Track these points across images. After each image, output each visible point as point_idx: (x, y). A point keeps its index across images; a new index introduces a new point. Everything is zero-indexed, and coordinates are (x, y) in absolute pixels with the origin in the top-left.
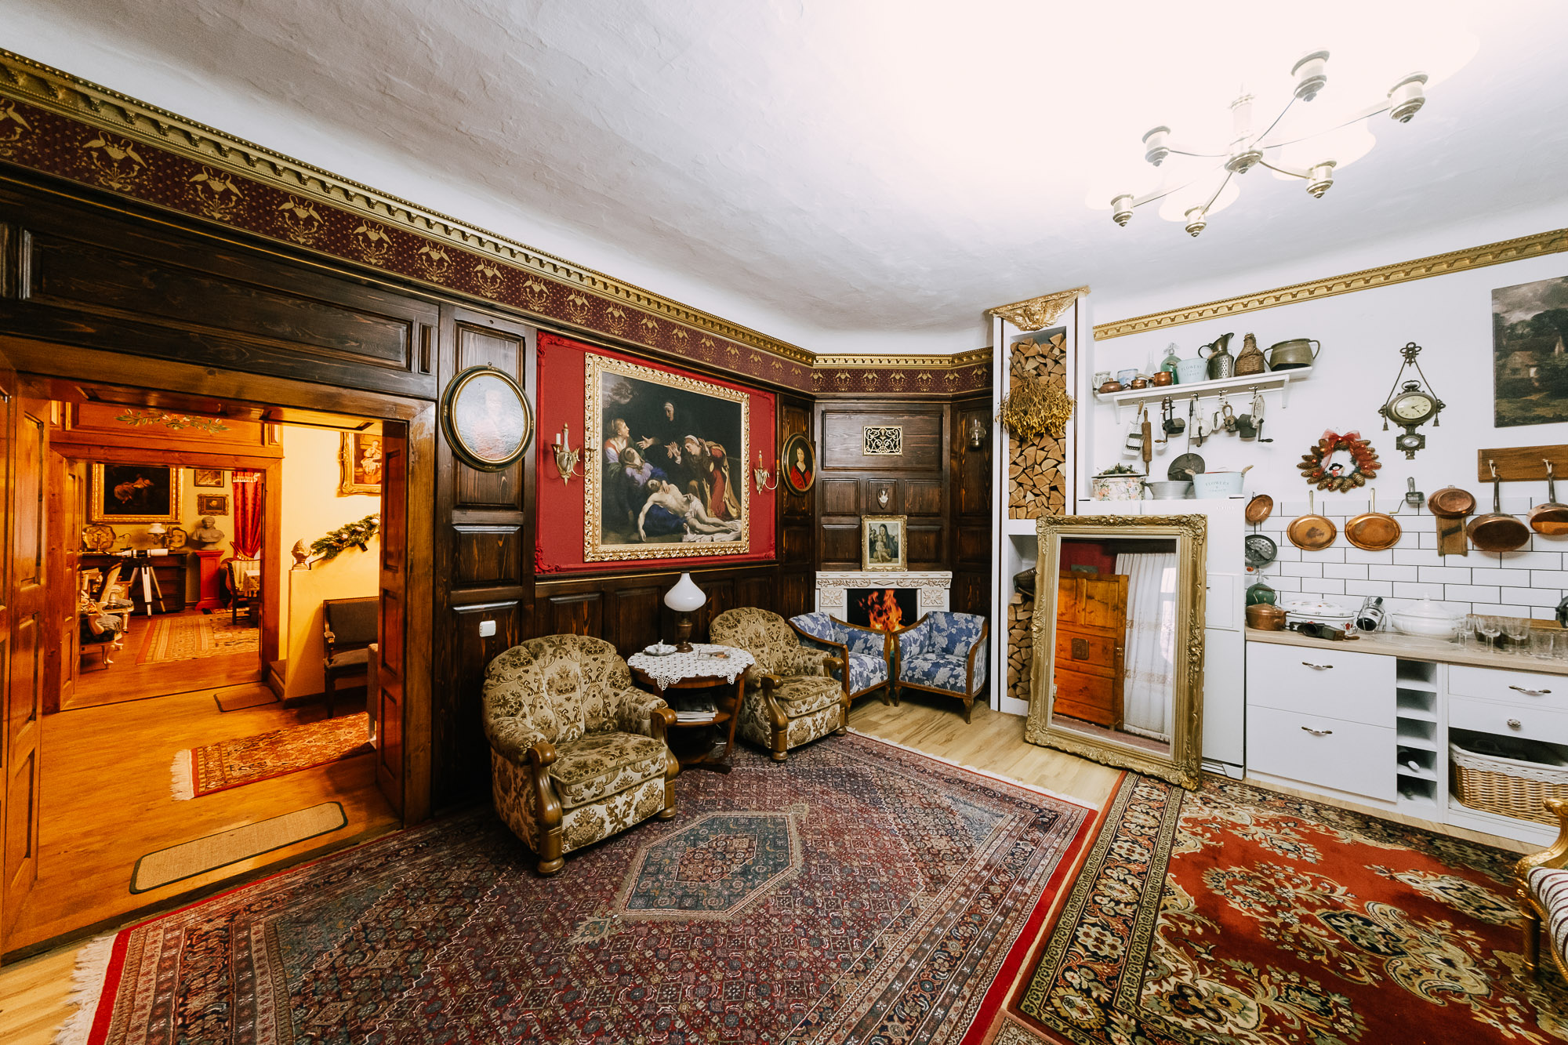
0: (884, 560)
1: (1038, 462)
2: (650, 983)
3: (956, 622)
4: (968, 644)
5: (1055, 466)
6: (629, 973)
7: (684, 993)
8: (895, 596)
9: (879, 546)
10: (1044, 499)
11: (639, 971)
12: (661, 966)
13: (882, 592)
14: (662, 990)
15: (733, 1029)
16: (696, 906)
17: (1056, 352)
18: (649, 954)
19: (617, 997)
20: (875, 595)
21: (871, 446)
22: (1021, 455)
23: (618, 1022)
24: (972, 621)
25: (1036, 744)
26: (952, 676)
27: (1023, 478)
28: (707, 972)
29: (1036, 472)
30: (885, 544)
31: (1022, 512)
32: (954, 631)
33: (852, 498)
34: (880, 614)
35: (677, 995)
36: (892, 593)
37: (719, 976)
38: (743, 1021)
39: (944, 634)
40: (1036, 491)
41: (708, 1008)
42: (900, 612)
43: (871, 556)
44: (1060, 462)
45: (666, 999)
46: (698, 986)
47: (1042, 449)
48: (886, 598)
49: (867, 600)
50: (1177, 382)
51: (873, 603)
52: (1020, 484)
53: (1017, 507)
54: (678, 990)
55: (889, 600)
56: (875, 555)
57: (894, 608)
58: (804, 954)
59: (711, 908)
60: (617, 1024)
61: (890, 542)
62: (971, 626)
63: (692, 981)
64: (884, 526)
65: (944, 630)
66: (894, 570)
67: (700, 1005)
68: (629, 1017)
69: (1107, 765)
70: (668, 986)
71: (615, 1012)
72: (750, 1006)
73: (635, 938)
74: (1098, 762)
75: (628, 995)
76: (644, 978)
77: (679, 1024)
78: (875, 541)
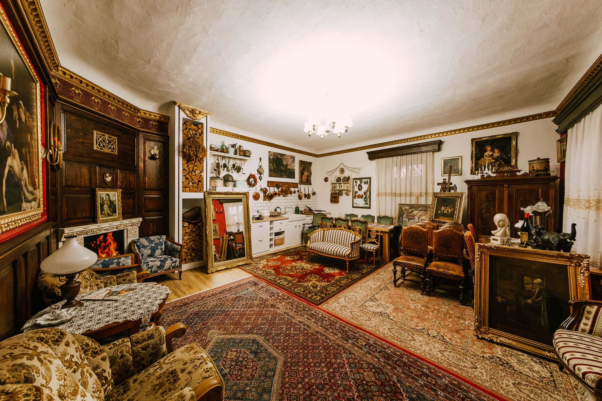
0: (109, 215)
1: (194, 170)
2: (315, 383)
3: (154, 241)
4: (162, 249)
5: (200, 173)
6: (311, 392)
7: (319, 370)
8: (112, 236)
9: (106, 207)
10: (196, 185)
11: (309, 388)
12: (307, 380)
13: (105, 235)
14: (318, 378)
15: (331, 355)
16: (274, 371)
17: (200, 131)
18: (300, 386)
19: (322, 395)
20: (102, 237)
21: (99, 145)
22: (187, 166)
23: (333, 391)
24: (161, 238)
25: (212, 273)
26: (173, 262)
27: (188, 176)
28: (309, 364)
29: (193, 174)
30: (109, 206)
31: (188, 189)
32: (153, 245)
33: (87, 177)
34: (105, 248)
35: (320, 373)
36: (111, 234)
37: (311, 360)
38: (327, 353)
39: (148, 248)
40: (193, 182)
41: (324, 363)
42: (116, 244)
43: (102, 214)
44: (201, 172)
45: (322, 376)
46: (316, 366)
47: (196, 166)
48: (108, 238)
49: (97, 241)
50: (228, 153)
51: (101, 242)
52: (187, 178)
53: (185, 187)
54: (318, 372)
55: (110, 239)
56: (103, 213)
57: (112, 242)
58: (301, 338)
59: (276, 364)
60: (334, 391)
61: (112, 205)
62: (161, 240)
63: (314, 368)
64: (108, 195)
65: (147, 246)
66: (114, 220)
67: (323, 365)
68: (331, 387)
69: (234, 267)
70: (316, 376)
71: (329, 394)
72: (322, 352)
73: (291, 394)
74: (231, 268)
75: (321, 390)
76: (313, 385)
77: (331, 370)
78: (104, 204)
